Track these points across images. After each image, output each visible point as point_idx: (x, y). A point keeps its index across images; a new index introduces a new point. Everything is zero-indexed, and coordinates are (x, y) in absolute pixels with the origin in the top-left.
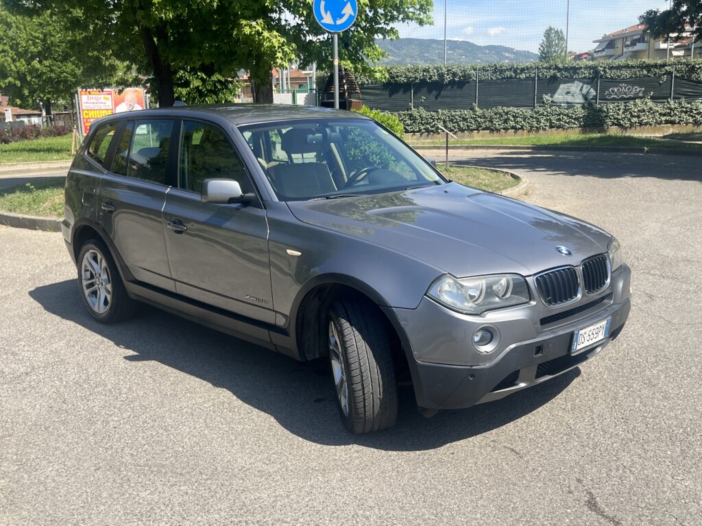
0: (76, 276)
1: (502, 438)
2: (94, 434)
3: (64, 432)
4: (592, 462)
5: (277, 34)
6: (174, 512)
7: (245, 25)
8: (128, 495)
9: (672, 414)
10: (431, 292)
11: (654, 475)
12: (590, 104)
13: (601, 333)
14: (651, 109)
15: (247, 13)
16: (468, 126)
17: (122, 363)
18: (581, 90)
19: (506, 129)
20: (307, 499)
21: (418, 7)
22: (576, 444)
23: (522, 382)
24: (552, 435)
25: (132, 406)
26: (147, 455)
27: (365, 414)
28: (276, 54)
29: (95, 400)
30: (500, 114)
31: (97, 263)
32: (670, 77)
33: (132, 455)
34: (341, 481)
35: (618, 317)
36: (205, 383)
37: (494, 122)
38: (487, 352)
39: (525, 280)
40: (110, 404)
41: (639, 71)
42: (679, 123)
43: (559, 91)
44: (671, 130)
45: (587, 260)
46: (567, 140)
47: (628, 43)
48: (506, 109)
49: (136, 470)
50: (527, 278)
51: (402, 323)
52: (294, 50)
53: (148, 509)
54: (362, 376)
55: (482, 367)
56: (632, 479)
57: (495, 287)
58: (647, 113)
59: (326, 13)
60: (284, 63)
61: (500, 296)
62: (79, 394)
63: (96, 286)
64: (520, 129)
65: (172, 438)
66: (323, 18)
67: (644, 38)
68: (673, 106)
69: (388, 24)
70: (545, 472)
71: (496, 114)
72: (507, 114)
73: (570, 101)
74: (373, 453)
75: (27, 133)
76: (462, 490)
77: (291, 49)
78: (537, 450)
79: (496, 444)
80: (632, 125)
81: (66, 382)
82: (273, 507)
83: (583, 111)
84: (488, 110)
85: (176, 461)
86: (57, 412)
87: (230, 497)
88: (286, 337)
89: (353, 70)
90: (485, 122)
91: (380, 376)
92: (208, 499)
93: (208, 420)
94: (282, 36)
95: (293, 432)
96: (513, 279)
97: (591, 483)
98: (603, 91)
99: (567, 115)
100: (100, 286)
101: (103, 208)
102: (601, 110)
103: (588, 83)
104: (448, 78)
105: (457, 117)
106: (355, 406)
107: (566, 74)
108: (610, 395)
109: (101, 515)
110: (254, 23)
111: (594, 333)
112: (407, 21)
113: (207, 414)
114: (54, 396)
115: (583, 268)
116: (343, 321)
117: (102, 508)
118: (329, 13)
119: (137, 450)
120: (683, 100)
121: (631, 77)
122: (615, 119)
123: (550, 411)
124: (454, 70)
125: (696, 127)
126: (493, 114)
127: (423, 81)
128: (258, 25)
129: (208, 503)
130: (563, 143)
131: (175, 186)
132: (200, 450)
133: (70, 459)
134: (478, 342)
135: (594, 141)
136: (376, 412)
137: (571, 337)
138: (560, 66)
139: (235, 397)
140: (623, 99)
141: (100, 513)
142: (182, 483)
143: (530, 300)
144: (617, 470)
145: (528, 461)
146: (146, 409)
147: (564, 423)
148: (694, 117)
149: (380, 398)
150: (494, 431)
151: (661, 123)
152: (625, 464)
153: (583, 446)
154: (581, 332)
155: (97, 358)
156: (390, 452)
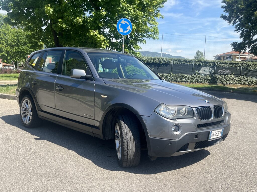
0: (19, 113)
1: (180, 172)
2: (19, 162)
3: (7, 161)
4: (215, 182)
5: (103, 36)
6: (48, 189)
7: (91, 32)
8: (30, 183)
9: (246, 168)
10: (156, 110)
11: (240, 187)
12: (212, 75)
13: (220, 134)
14: (233, 78)
15: (92, 28)
16: (168, 79)
17: (33, 140)
18: (209, 70)
19: (182, 82)
20: (102, 188)
21: (153, 33)
22: (209, 176)
23: (189, 149)
24: (200, 172)
25: (35, 154)
26: (39, 170)
27: (127, 158)
28: (102, 43)
29: (21, 151)
30: (180, 76)
31: (28, 105)
32: (240, 68)
33: (33, 170)
34: (116, 182)
35: (226, 129)
36: (65, 148)
37: (178, 79)
38: (177, 135)
39: (193, 109)
40: (27, 153)
41: (230, 65)
42: (243, 84)
43: (201, 70)
44: (240, 86)
45: (215, 106)
46: (204, 86)
47: (225, 58)
48: (182, 75)
49: (34, 175)
50: (193, 108)
51: (144, 122)
52: (108, 42)
53: (37, 188)
54: (127, 143)
55: (175, 140)
56: (231, 188)
57: (181, 111)
58: (232, 80)
59: (121, 28)
60: (104, 46)
61: (183, 115)
62: (14, 149)
63: (26, 113)
64: (187, 82)
65: (50, 165)
66: (120, 30)
67: (231, 57)
68: (241, 78)
69: (142, 38)
70: (197, 184)
71: (178, 76)
72: (182, 76)
73: (205, 73)
74: (130, 174)
75: (7, 71)
76: (165, 188)
77: (107, 42)
78: (194, 177)
79: (178, 174)
80: (227, 83)
81: (10, 145)
82: (88, 190)
83: (209, 77)
84: (175, 74)
85: (51, 173)
86: (5, 154)
87: (71, 185)
88: (98, 130)
89: (129, 52)
90: (174, 78)
91: (134, 143)
92: (62, 186)
93: (65, 160)
94: (104, 37)
95: (98, 166)
96: (188, 108)
97: (215, 189)
98: (217, 71)
99: (204, 78)
100: (28, 113)
101: (32, 82)
102: (216, 78)
103: (211, 68)
104: (162, 62)
105: (164, 76)
106: (124, 154)
107: (204, 64)
108: (222, 161)
109: (18, 189)
110: (94, 31)
111: (217, 133)
112: (149, 38)
113: (65, 158)
114: (5, 149)
115: (214, 109)
116: (121, 121)
117: (19, 187)
118: (122, 28)
119: (35, 168)
120: (245, 76)
121: (227, 67)
122: (221, 81)
123: (199, 165)
124: (164, 60)
125: (249, 86)
126: (177, 76)
127: (153, 63)
128: (96, 32)
129: (62, 187)
130: (202, 87)
131: (60, 74)
132: (61, 170)
133: (8, 170)
134: (173, 131)
135: (213, 87)
136: (132, 158)
137: (208, 134)
138: (202, 61)
139: (76, 154)
140: (223, 74)
141: (18, 188)
142: (52, 180)
143: (194, 117)
144: (226, 185)
145: (190, 180)
146: (41, 155)
147: (204, 169)
148: (249, 82)
149: (134, 152)
150: (177, 170)
151: (237, 84)
152: (228, 183)
153: (212, 176)
154: (212, 132)
155: (23, 138)
156: (136, 174)
